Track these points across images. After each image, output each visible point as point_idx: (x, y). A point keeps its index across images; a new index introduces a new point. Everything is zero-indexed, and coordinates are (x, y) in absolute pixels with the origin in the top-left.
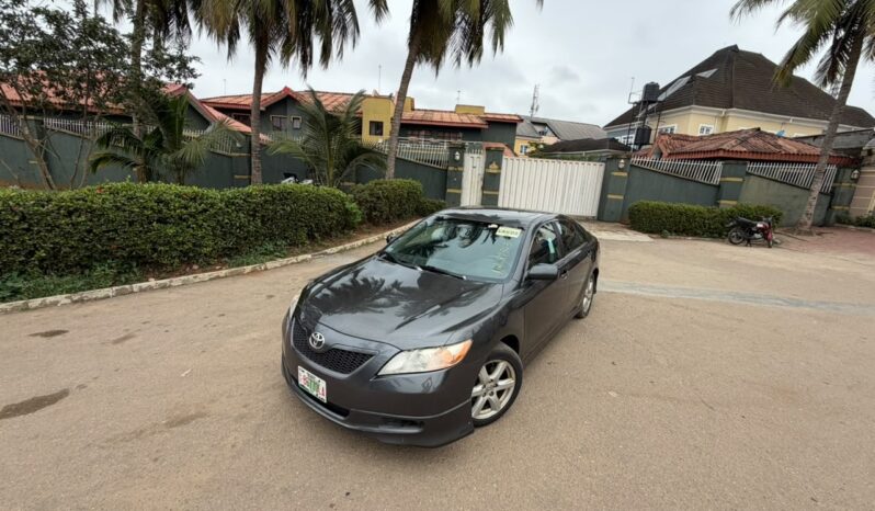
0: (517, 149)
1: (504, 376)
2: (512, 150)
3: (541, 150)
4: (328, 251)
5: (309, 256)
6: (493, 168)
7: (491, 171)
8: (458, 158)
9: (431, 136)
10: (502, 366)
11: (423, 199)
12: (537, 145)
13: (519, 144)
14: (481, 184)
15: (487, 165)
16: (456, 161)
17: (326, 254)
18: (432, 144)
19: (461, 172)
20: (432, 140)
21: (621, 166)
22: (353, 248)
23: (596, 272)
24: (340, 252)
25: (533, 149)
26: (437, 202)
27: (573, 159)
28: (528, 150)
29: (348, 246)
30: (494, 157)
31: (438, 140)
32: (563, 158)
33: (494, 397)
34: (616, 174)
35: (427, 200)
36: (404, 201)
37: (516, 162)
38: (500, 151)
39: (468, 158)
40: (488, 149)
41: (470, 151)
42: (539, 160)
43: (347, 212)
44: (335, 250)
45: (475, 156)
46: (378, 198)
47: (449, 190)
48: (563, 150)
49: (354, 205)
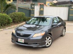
0: (47, 4)
1: (50, 40)
2: (46, 5)
3: (53, 4)
4: (6, 28)
5: (2, 29)
6: (42, 9)
7: (41, 10)
8: (33, 7)
9: (24, 1)
10: (49, 38)
11: (25, 17)
12: (52, 3)
13: (47, 3)
14: (39, 13)
15: (40, 8)
16: (32, 8)
17: (6, 29)
18: (24, 3)
19: (34, 10)
20: (24, 2)
21: (72, 8)
22: (11, 28)
23: (65, 27)
24: (9, 29)
25: (51, 4)
26: (29, 18)
27: (61, 6)
28: (50, 5)
29: (10, 27)
30: (42, 6)
31: (26, 2)
32: (59, 6)
33: (49, 43)
34: (71, 10)
35: (26, 17)
36: (21, 17)
37: (47, 8)
38: (43, 5)
39: (35, 7)
40: (40, 5)
41: (36, 5)
42: (53, 7)
43: (9, 20)
44: (8, 28)
45: (37, 6)
46: (15, 17)
47: (31, 15)
48: (59, 4)
49: (11, 18)
